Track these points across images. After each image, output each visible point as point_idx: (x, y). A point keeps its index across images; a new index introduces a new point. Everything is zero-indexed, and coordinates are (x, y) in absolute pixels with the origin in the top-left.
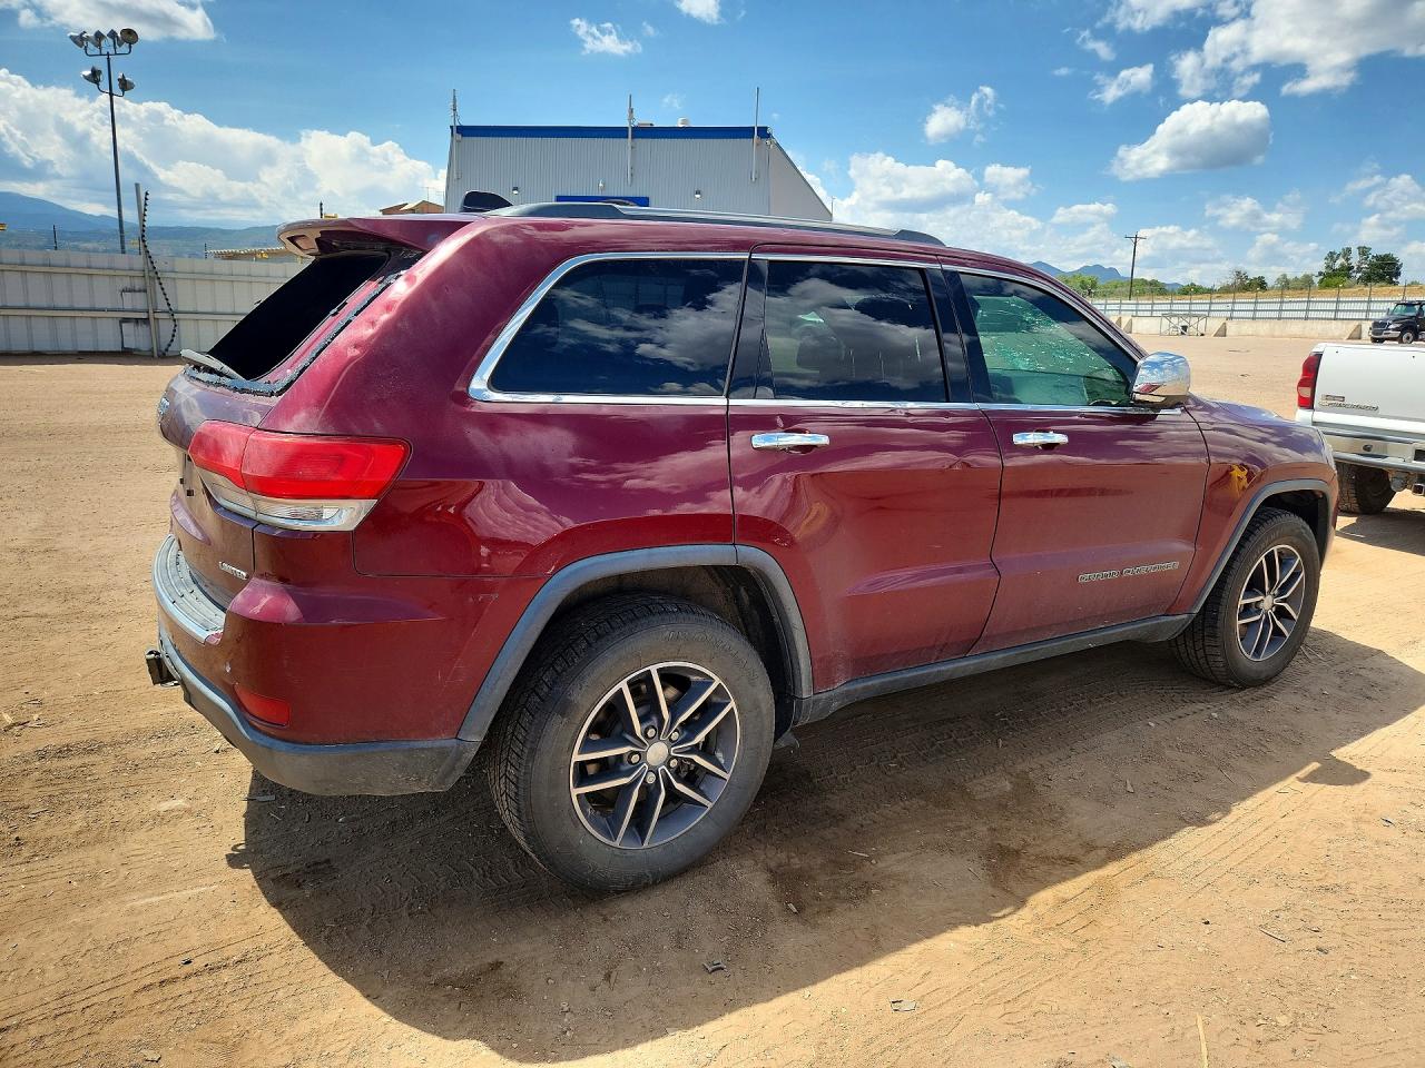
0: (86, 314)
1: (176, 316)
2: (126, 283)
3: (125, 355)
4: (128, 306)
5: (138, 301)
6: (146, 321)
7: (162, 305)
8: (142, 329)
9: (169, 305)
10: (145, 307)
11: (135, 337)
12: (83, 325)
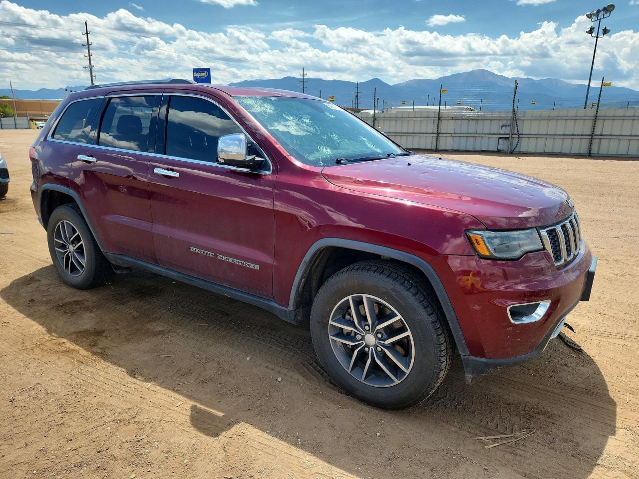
0: (487, 136)
1: (521, 136)
2: (504, 123)
3: (498, 152)
4: (503, 132)
5: (507, 130)
6: (508, 138)
7: (516, 132)
8: (506, 142)
9: (518, 131)
10: (509, 132)
11: (503, 145)
12: (485, 140)
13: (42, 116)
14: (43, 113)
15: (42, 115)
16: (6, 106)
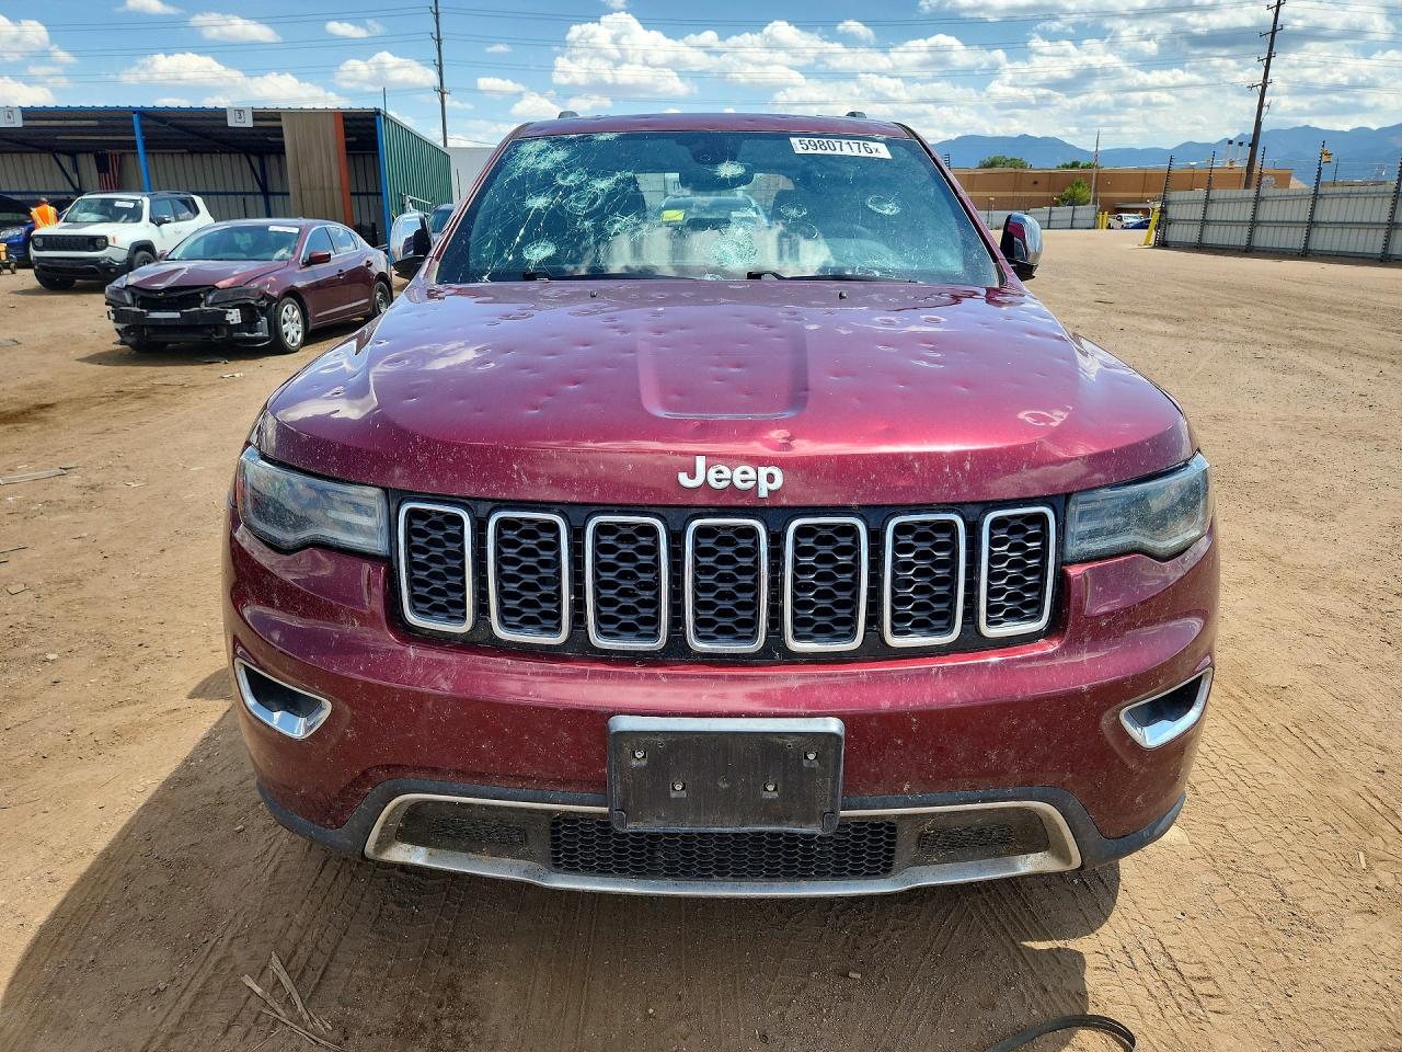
13: (1141, 203)
14: (1145, 195)
15: (1142, 201)
16: (1078, 184)
